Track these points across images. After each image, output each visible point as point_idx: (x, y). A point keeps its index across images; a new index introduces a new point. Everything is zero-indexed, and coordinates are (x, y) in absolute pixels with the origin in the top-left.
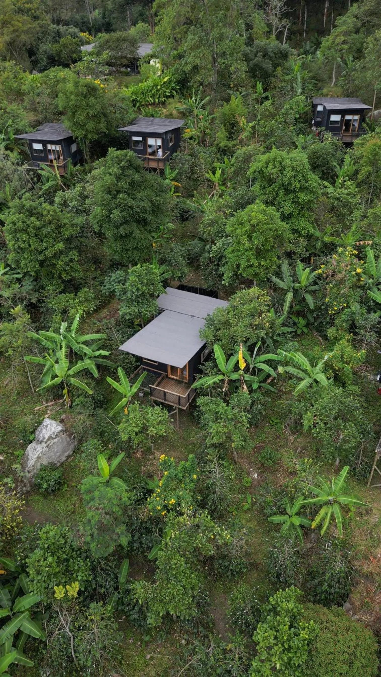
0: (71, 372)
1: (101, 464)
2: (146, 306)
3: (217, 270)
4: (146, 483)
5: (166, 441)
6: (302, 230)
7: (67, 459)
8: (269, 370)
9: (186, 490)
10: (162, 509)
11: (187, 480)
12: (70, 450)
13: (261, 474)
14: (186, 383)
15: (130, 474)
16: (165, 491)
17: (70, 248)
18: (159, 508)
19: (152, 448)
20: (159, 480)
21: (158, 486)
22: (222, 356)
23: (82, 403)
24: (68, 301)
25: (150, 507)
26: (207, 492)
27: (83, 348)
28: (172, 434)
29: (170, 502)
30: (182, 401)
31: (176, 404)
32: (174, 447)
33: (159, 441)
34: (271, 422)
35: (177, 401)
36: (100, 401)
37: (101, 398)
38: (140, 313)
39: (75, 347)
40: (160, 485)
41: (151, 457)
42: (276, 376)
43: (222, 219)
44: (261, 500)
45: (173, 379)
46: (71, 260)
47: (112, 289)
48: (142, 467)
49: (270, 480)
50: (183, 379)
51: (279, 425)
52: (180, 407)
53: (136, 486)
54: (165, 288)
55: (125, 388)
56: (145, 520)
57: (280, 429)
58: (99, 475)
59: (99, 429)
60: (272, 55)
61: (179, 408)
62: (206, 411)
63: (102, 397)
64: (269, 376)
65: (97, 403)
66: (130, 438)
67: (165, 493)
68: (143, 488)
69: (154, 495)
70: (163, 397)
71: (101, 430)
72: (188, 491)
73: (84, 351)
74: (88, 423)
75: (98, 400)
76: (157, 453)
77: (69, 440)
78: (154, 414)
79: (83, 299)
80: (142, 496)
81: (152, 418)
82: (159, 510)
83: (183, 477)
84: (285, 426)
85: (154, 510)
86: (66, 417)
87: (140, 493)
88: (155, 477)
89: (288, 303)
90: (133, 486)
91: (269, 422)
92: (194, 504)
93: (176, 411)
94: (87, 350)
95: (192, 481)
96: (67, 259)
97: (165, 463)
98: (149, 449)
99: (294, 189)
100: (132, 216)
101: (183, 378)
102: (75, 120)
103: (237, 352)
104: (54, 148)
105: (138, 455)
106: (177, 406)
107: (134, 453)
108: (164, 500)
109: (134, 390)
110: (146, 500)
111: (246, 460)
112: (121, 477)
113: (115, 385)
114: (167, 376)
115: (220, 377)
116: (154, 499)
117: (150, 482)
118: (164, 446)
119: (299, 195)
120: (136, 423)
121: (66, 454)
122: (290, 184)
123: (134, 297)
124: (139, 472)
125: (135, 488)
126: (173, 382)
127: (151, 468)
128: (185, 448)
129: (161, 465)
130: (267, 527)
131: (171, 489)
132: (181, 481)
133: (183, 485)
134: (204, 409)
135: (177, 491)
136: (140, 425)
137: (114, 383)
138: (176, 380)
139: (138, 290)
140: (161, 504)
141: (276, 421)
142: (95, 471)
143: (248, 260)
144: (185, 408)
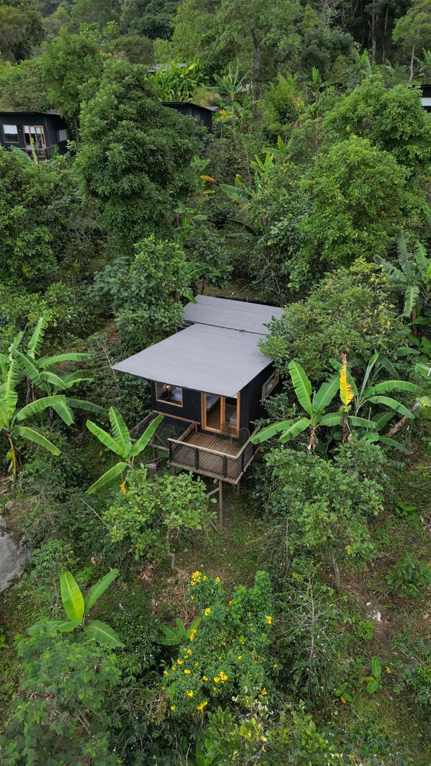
0: (21, 415)
1: (67, 594)
2: (162, 310)
3: (277, 270)
4: (161, 633)
5: (198, 549)
6: (412, 208)
7: (11, 586)
8: (398, 407)
9: (251, 650)
10: (197, 696)
11: (252, 628)
12: (18, 567)
13: (387, 614)
14: (234, 439)
15: (128, 615)
16: (203, 653)
17: (37, 222)
18: (191, 694)
19: (173, 563)
20: (187, 627)
21: (186, 642)
22: (305, 382)
23: (37, 471)
24: (29, 303)
25: (170, 692)
26: (289, 652)
27: (47, 377)
28: (210, 536)
29: (216, 680)
30: (232, 469)
31: (219, 474)
32: (213, 560)
33: (186, 550)
34: (398, 511)
35: (220, 470)
36: (77, 476)
37: (78, 468)
38: (152, 321)
39: (34, 375)
40: (192, 638)
41: (169, 580)
42: (412, 416)
43: (285, 195)
44: (408, 672)
45: (211, 433)
46: (39, 240)
47: (106, 289)
48: (153, 601)
49: (410, 625)
50: (229, 432)
51: (414, 515)
52: (227, 480)
53: (139, 639)
54: (195, 296)
55: (121, 444)
56: (158, 723)
57: (417, 525)
58: (63, 616)
59: (72, 525)
60: (330, 44)
61: (224, 483)
62: (287, 476)
63: (80, 466)
64: (397, 418)
65: (72, 479)
66: (127, 538)
67: (203, 659)
68: (154, 644)
69: (180, 662)
70: (193, 462)
71: (75, 527)
72: (254, 653)
73: (49, 381)
74: (50, 512)
75: (74, 474)
76: (182, 574)
77: (14, 547)
78: (178, 488)
79: (54, 299)
80: (153, 662)
81: (175, 494)
82: (192, 700)
83: (241, 620)
84: (425, 518)
85: (179, 698)
86: (14, 506)
87: (147, 654)
88: (178, 621)
89: (412, 300)
90: (134, 640)
91: (394, 510)
92: (270, 683)
93: (219, 489)
94: (53, 378)
95: (263, 629)
96: (31, 237)
97: (202, 588)
98: (166, 563)
99: (401, 136)
100: (143, 158)
101: (230, 430)
102: (63, 87)
103: (335, 372)
104: (33, 132)
105: (145, 577)
106: (221, 478)
107: (139, 573)
108: (202, 675)
109: (140, 446)
110: (162, 674)
111: (356, 585)
112: (109, 621)
113: (103, 436)
114: (199, 426)
115: (303, 423)
116: (179, 673)
117: (168, 631)
118: (195, 558)
119: (409, 147)
120: (141, 506)
121: (10, 576)
122: (394, 129)
123: (143, 291)
124: (146, 610)
125: (138, 643)
126: (211, 438)
127: (169, 603)
128: (235, 562)
129: (193, 593)
130: (419, 731)
131: (217, 648)
132: (236, 628)
133: (242, 640)
134: (281, 474)
135: (231, 652)
136: (150, 510)
137: (100, 433)
138: (218, 435)
139: (149, 277)
140: (196, 685)
141: (409, 509)
142: (56, 608)
143: (341, 229)
144: (236, 482)
